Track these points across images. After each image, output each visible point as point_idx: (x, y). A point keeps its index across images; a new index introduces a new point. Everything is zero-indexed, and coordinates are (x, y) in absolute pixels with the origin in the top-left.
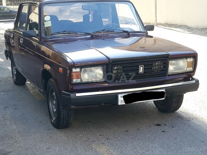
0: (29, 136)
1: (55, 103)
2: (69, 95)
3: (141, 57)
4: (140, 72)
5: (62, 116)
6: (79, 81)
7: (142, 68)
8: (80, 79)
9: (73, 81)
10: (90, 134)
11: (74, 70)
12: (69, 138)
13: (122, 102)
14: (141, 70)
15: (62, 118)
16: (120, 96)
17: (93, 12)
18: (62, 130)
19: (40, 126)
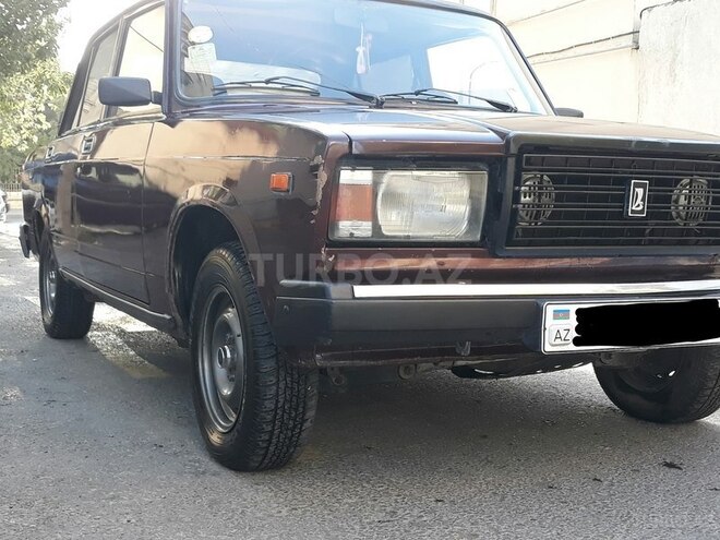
0: (113, 498)
1: (229, 355)
2: (323, 292)
3: (640, 143)
4: (633, 211)
5: (269, 405)
6: (363, 229)
7: (640, 191)
8: (370, 223)
9: (338, 228)
10: (391, 495)
11: (347, 176)
12: (300, 511)
13: (558, 341)
14: (639, 201)
15: (269, 417)
16: (550, 309)
17: (370, 37)
18: (259, 477)
19: (156, 462)
